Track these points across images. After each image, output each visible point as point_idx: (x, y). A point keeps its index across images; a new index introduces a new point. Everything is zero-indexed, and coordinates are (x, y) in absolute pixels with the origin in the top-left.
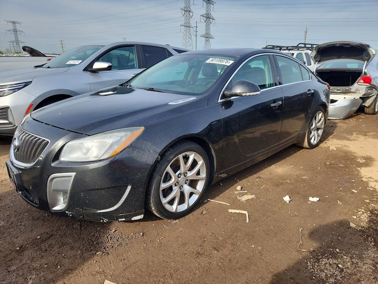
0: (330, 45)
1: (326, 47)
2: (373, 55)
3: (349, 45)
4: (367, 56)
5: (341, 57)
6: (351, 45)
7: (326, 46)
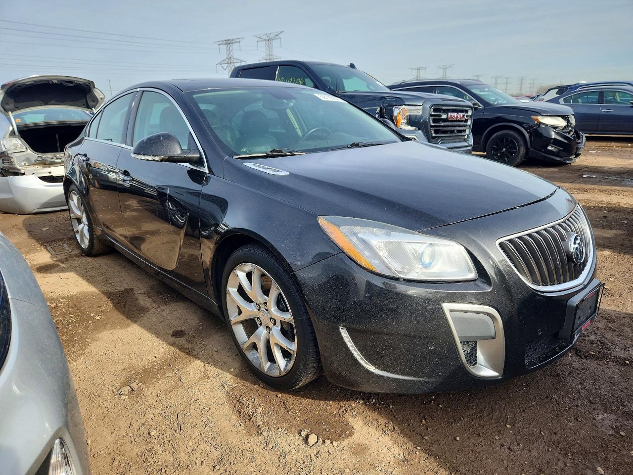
0: (41, 81)
1: (32, 84)
2: (101, 98)
3: (72, 82)
4: (94, 101)
5: (49, 103)
6: (76, 83)
7: (33, 82)
